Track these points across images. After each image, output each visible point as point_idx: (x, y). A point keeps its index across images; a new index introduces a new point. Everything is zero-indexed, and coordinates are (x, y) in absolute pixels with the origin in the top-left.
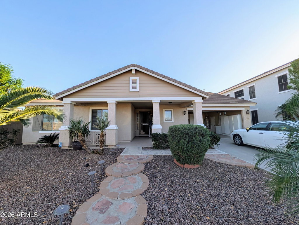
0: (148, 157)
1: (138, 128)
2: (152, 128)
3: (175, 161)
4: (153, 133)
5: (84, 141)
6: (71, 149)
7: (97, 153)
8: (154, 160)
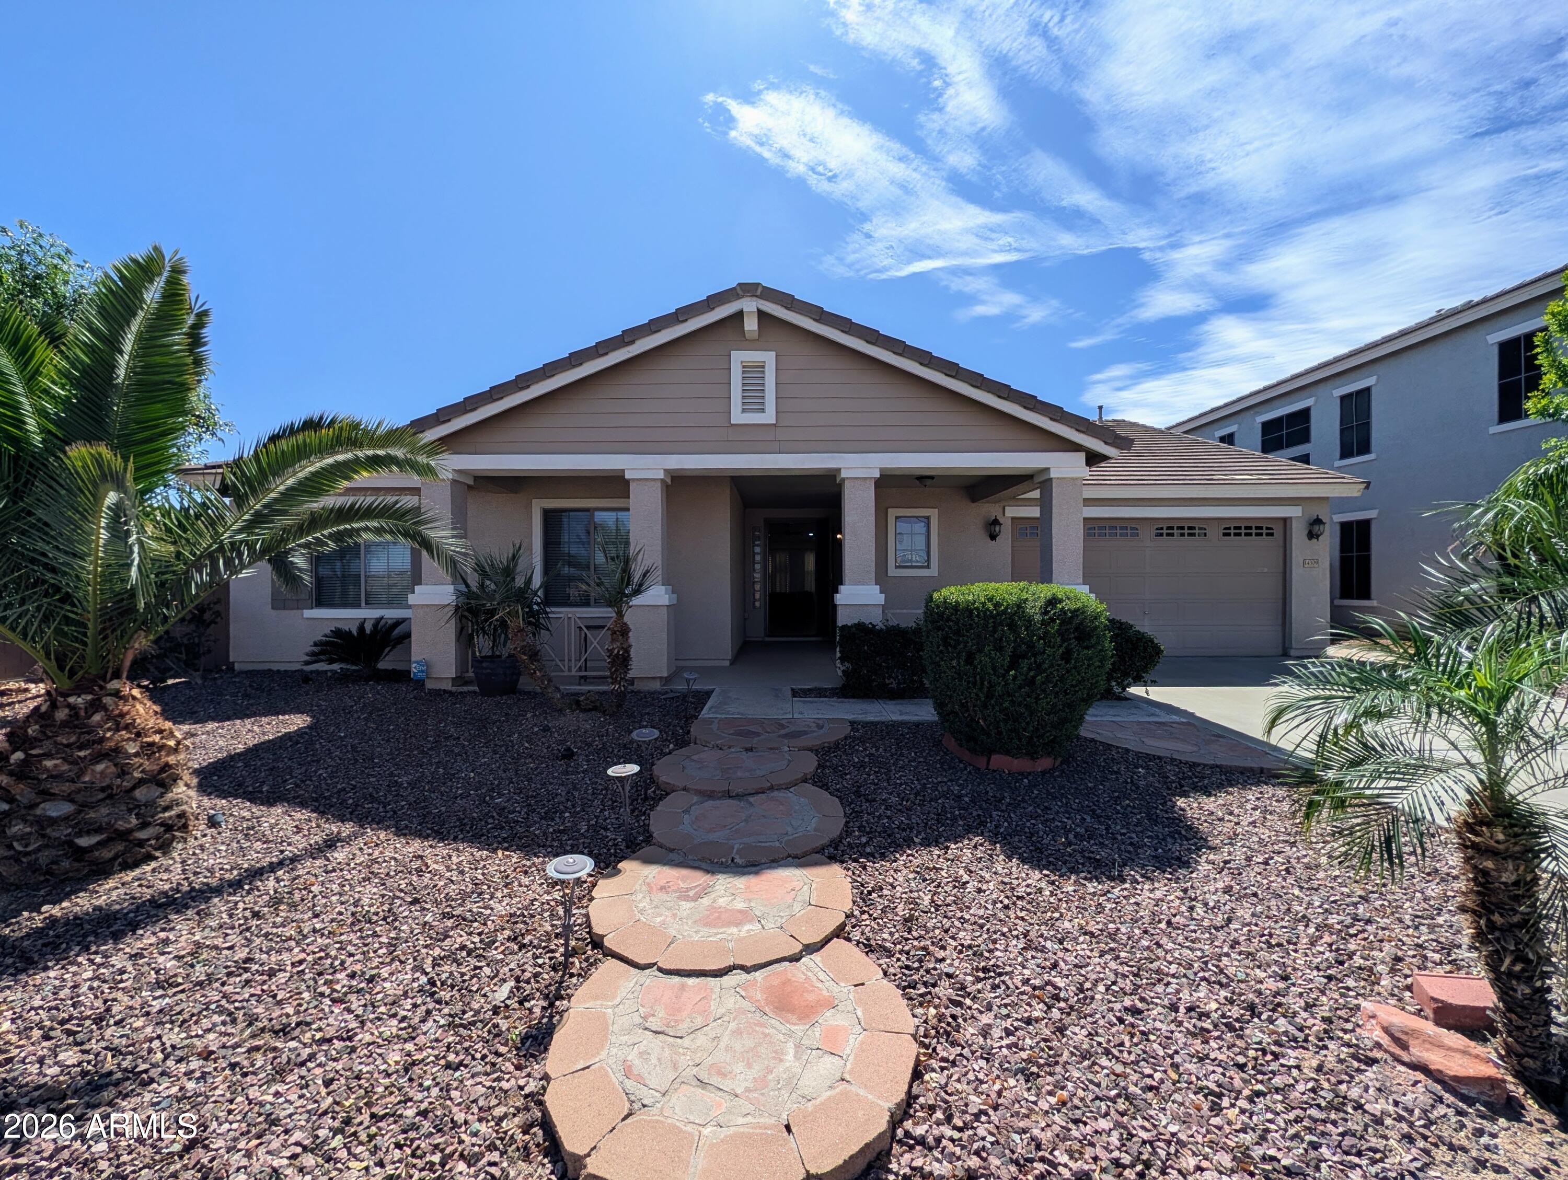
0: (826, 725)
1: (757, 604)
2: (839, 599)
3: (950, 742)
4: (840, 623)
5: (534, 656)
6: (465, 689)
7: (595, 709)
8: (854, 738)
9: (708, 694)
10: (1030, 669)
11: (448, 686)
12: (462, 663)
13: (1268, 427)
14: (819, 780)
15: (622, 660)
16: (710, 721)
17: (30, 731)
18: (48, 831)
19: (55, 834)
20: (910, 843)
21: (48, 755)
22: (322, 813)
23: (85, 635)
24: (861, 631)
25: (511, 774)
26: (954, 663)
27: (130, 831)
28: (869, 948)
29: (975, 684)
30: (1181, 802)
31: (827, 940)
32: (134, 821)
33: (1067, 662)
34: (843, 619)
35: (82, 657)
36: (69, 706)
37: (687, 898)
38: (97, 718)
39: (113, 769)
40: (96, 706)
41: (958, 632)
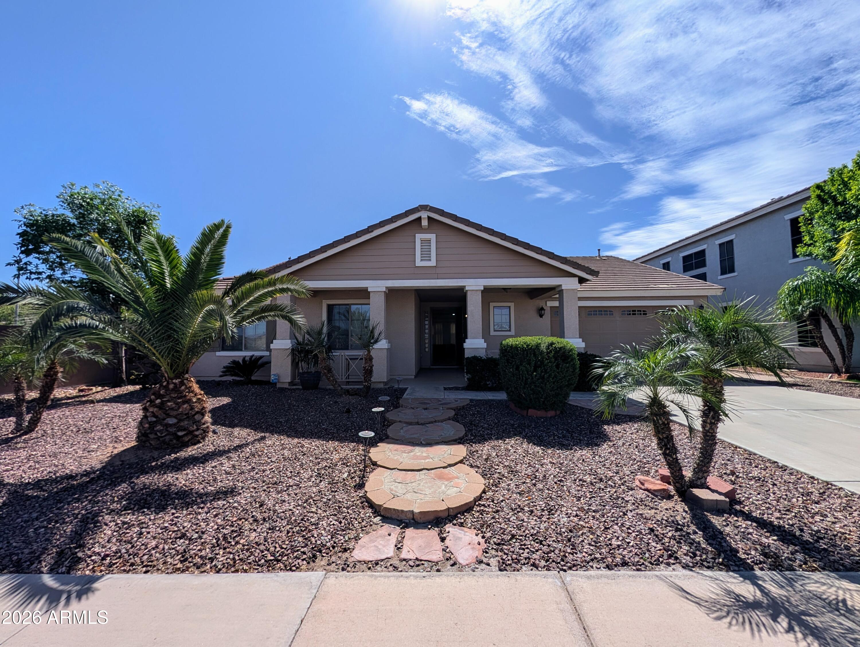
0: (459, 400)
1: (427, 350)
2: (466, 345)
3: (512, 406)
4: (466, 356)
5: (330, 370)
6: (294, 387)
7: (356, 394)
8: (471, 405)
9: (406, 389)
10: (542, 372)
11: (286, 386)
12: (293, 377)
13: (685, 258)
14: (455, 419)
15: (369, 372)
16: (408, 399)
17: (161, 392)
18: (169, 429)
19: (171, 430)
20: (490, 439)
21: (169, 401)
22: (255, 430)
23: (181, 356)
24: (475, 359)
25: (326, 418)
26: (511, 370)
27: (193, 431)
28: (471, 466)
29: (520, 378)
30: (606, 427)
31: (456, 464)
32: (195, 427)
33: (558, 368)
34: (468, 354)
35: (178, 365)
36: (173, 383)
37: (405, 453)
38: (183, 388)
39: (188, 407)
40: (182, 383)
41: (512, 357)
